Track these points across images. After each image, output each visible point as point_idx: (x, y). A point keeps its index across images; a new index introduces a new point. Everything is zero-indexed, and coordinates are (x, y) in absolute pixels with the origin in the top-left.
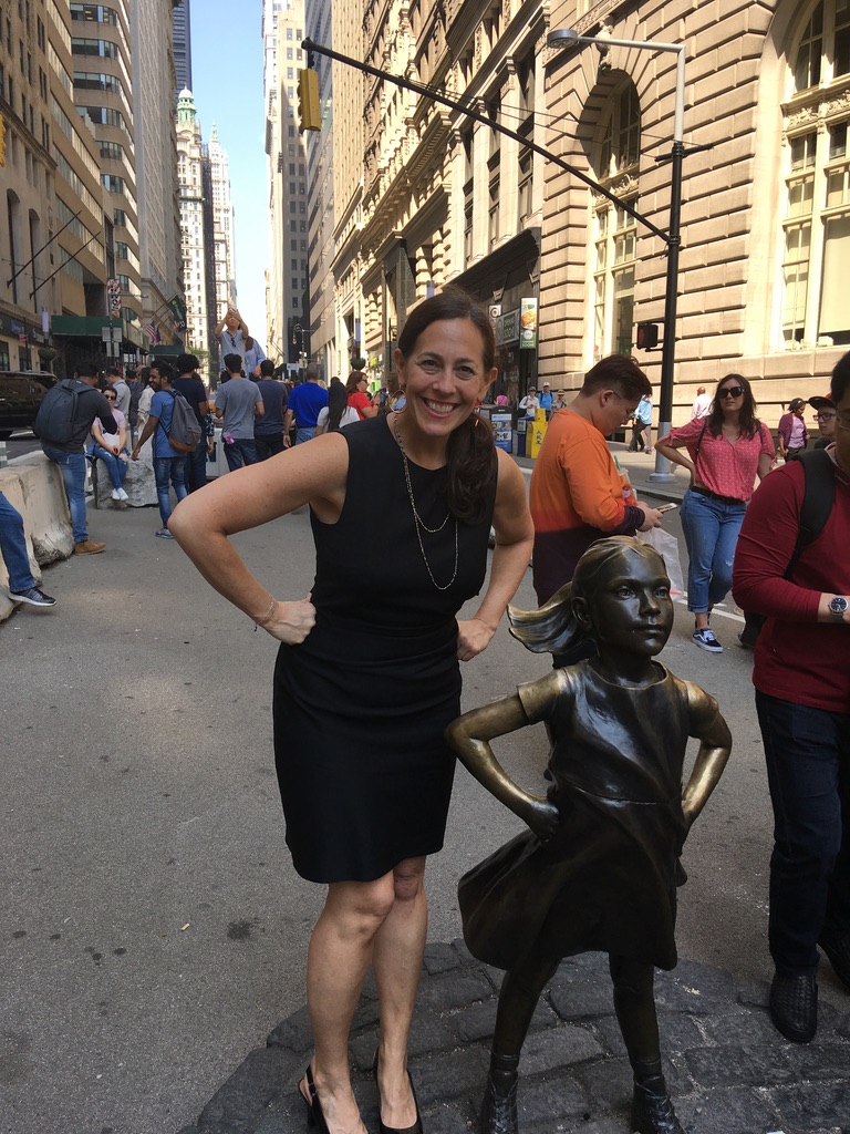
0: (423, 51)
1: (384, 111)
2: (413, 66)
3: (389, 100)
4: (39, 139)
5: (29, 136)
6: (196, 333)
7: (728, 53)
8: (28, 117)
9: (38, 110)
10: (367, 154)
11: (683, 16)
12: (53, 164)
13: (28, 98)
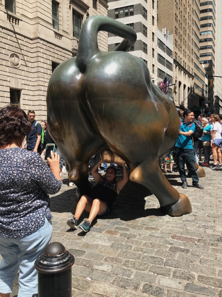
4: (191, 73)
5: (189, 73)
9: (191, 67)
12: (194, 77)
13: (189, 65)
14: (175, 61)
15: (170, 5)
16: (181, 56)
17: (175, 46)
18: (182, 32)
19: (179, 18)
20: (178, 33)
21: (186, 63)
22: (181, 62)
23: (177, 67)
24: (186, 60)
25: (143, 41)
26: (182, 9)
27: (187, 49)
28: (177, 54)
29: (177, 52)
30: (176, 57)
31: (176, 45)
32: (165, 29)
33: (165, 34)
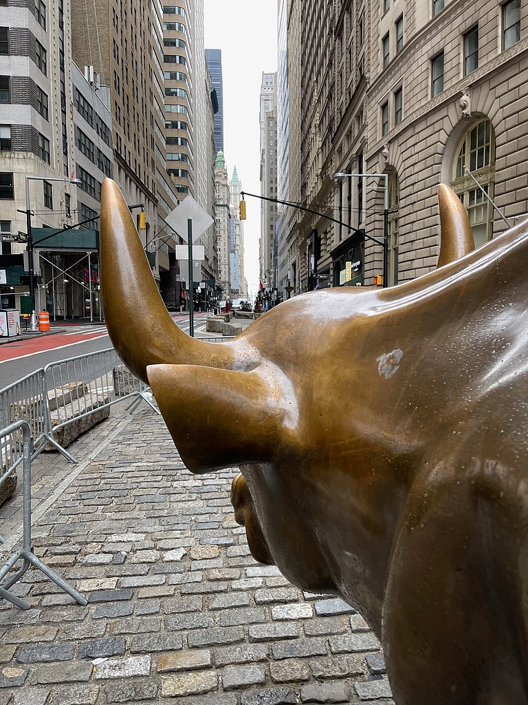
0: (324, 144)
1: (309, 169)
2: (320, 150)
3: (311, 164)
4: (151, 191)
5: (146, 191)
6: (222, 273)
7: (430, 161)
8: (146, 181)
9: (150, 178)
10: (302, 187)
11: (413, 145)
12: (157, 201)
13: (146, 172)
14: (117, 155)
15: (101, 16)
16: (130, 146)
17: (115, 119)
18: (128, 90)
19: (121, 53)
20: (121, 90)
21: (139, 166)
22: (129, 161)
23: (123, 173)
24: (140, 160)
25: (37, 82)
26: (127, 33)
27: (141, 133)
28: (120, 139)
29: (121, 135)
30: (119, 146)
31: (118, 118)
32: (91, 67)
33: (92, 80)
